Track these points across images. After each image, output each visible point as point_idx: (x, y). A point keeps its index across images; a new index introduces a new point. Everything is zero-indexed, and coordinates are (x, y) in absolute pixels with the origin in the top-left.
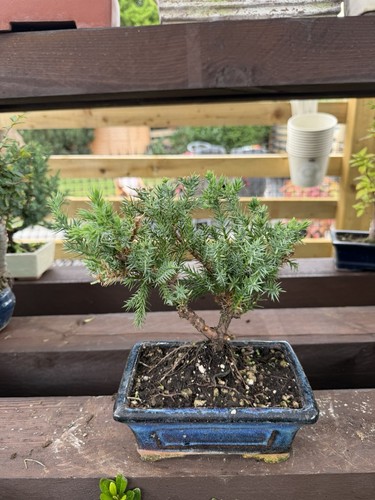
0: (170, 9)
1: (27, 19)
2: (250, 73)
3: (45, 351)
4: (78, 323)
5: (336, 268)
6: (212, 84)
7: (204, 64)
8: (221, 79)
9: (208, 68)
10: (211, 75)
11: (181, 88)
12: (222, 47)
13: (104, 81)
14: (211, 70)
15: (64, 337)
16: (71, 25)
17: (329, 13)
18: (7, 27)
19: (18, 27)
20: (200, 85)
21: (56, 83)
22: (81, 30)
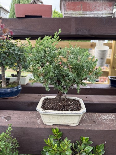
0: (67, 14)
1: (30, 14)
2: (88, 31)
3: (31, 101)
4: (39, 96)
6: (78, 33)
7: (75, 28)
8: (80, 32)
9: (77, 29)
10: (78, 31)
11: (69, 34)
12: (81, 24)
13: (49, 32)
14: (77, 30)
15: (35, 98)
16: (41, 17)
17: (109, 17)
18: (24, 16)
19: (27, 17)
20: (74, 34)
21: (35, 31)
22: (44, 18)
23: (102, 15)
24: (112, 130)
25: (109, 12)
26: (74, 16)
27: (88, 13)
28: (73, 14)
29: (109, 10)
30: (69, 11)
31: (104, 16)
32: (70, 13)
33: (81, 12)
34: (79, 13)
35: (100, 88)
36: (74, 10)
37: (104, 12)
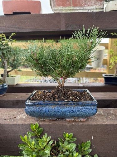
0: (56, 10)
1: (18, 11)
2: (78, 26)
3: (16, 100)
4: (26, 94)
5: (104, 84)
6: (68, 29)
7: (65, 24)
8: (70, 28)
9: (67, 25)
10: (67, 27)
11: (59, 30)
12: (70, 19)
13: (38, 28)
14: (67, 26)
15: (22, 97)
16: (29, 13)
18: (12, 13)
19: (15, 13)
20: (64, 29)
21: (24, 28)
22: (32, 14)
23: (92, 10)
24: (98, 124)
25: (99, 7)
26: (64, 12)
27: (78, 8)
28: (63, 10)
29: (100, 4)
30: (59, 7)
31: (95, 11)
32: (60, 9)
33: (71, 7)
34: (68, 9)
35: (93, 86)
36: (63, 5)
37: (94, 7)
